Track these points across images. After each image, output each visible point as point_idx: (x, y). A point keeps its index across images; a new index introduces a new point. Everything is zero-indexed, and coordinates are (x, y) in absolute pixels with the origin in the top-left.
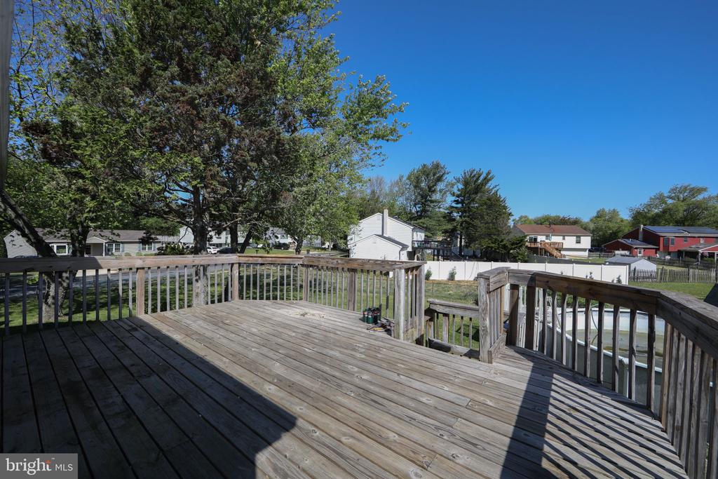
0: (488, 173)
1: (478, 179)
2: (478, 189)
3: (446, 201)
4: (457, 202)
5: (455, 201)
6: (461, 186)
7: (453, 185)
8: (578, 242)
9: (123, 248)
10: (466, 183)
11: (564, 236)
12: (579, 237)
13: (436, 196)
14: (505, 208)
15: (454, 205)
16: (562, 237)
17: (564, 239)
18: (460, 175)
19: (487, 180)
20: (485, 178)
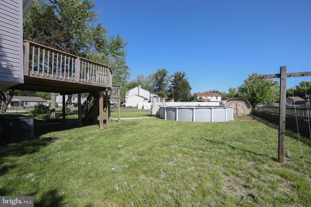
0: (184, 73)
1: (180, 75)
2: (180, 79)
3: (169, 84)
4: (173, 84)
5: (172, 84)
6: (173, 78)
7: (170, 78)
8: (217, 99)
9: (29, 104)
10: (175, 77)
11: (212, 97)
12: (217, 97)
13: (165, 82)
14: (189, 86)
15: (172, 85)
16: (211, 97)
17: (212, 98)
18: (173, 74)
19: (183, 76)
20: (183, 75)
